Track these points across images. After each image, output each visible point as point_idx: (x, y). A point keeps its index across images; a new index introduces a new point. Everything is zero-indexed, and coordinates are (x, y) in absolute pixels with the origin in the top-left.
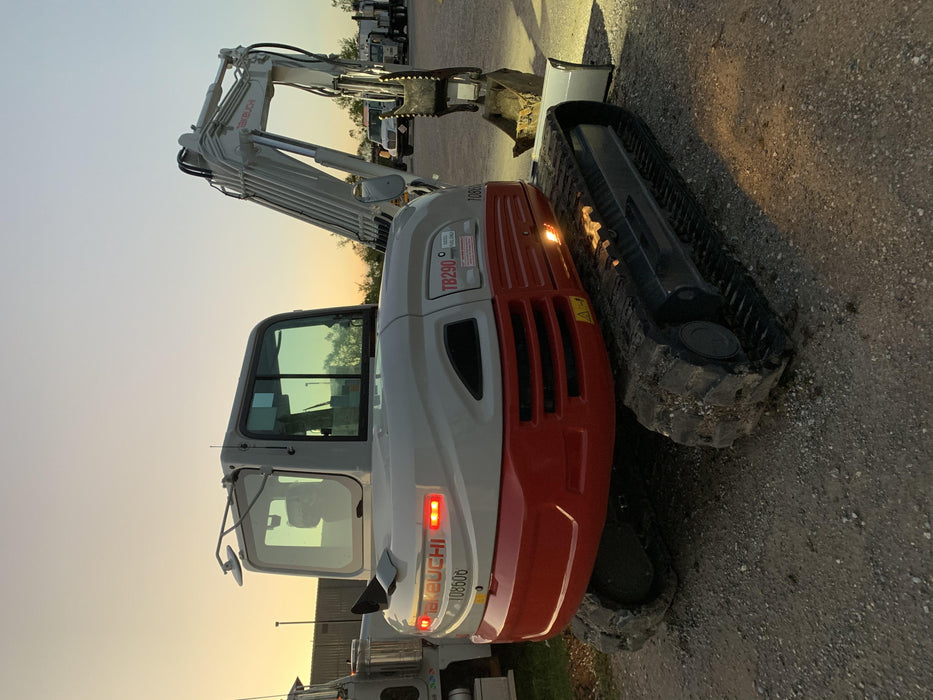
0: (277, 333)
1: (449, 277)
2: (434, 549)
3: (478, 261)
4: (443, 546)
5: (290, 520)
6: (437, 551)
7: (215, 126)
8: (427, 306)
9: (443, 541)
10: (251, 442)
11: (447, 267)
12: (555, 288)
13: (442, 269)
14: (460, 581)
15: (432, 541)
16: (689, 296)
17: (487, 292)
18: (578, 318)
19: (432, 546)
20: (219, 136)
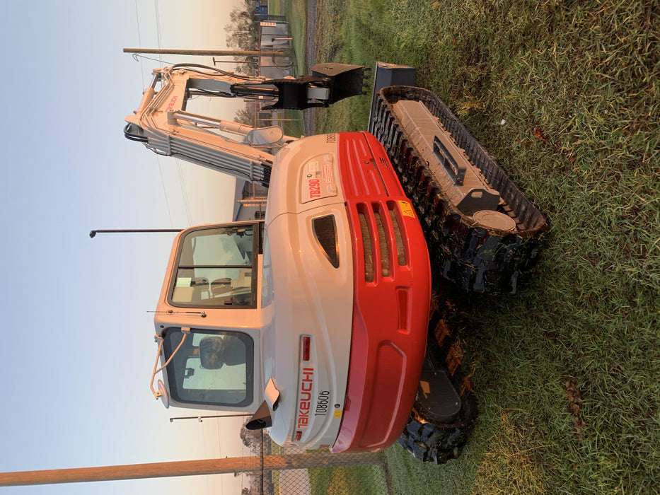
0: (193, 240)
1: (314, 190)
2: (306, 375)
3: (334, 179)
4: (312, 374)
5: (202, 364)
6: (308, 376)
7: (151, 110)
8: (299, 208)
9: (312, 370)
10: (174, 309)
11: (314, 183)
12: (388, 195)
13: (310, 185)
14: (324, 400)
15: (304, 369)
16: (478, 195)
17: (341, 198)
18: (404, 214)
19: (304, 373)
20: (153, 115)
